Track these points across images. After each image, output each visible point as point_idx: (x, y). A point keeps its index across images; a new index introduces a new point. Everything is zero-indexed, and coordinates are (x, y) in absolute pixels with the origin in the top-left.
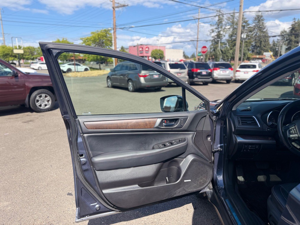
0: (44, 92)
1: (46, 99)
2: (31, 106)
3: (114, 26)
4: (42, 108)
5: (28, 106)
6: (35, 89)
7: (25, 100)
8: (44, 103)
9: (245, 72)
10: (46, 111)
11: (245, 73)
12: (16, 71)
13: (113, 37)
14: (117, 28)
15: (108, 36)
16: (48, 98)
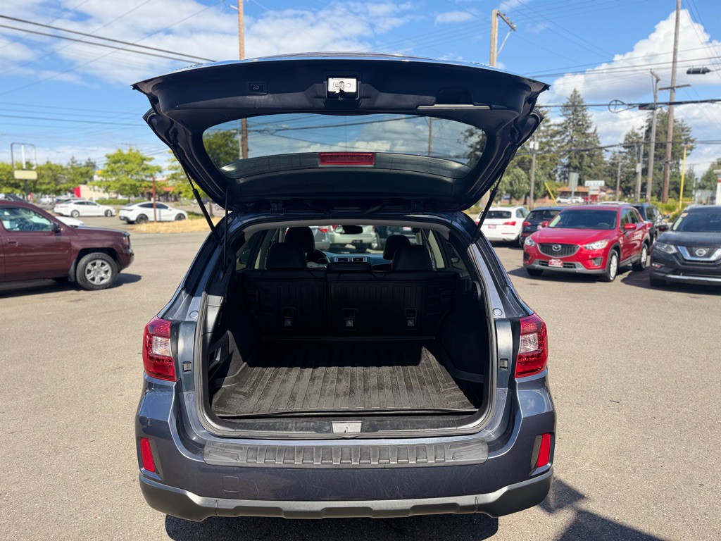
0: (100, 257)
1: (103, 268)
2: (78, 280)
3: (243, 125)
4: (95, 283)
5: (73, 280)
6: (85, 252)
7: (68, 269)
8: (99, 276)
9: (491, 226)
10: (102, 289)
11: (489, 227)
12: (57, 224)
13: (241, 148)
14: (250, 131)
15: (231, 145)
16: (107, 267)
